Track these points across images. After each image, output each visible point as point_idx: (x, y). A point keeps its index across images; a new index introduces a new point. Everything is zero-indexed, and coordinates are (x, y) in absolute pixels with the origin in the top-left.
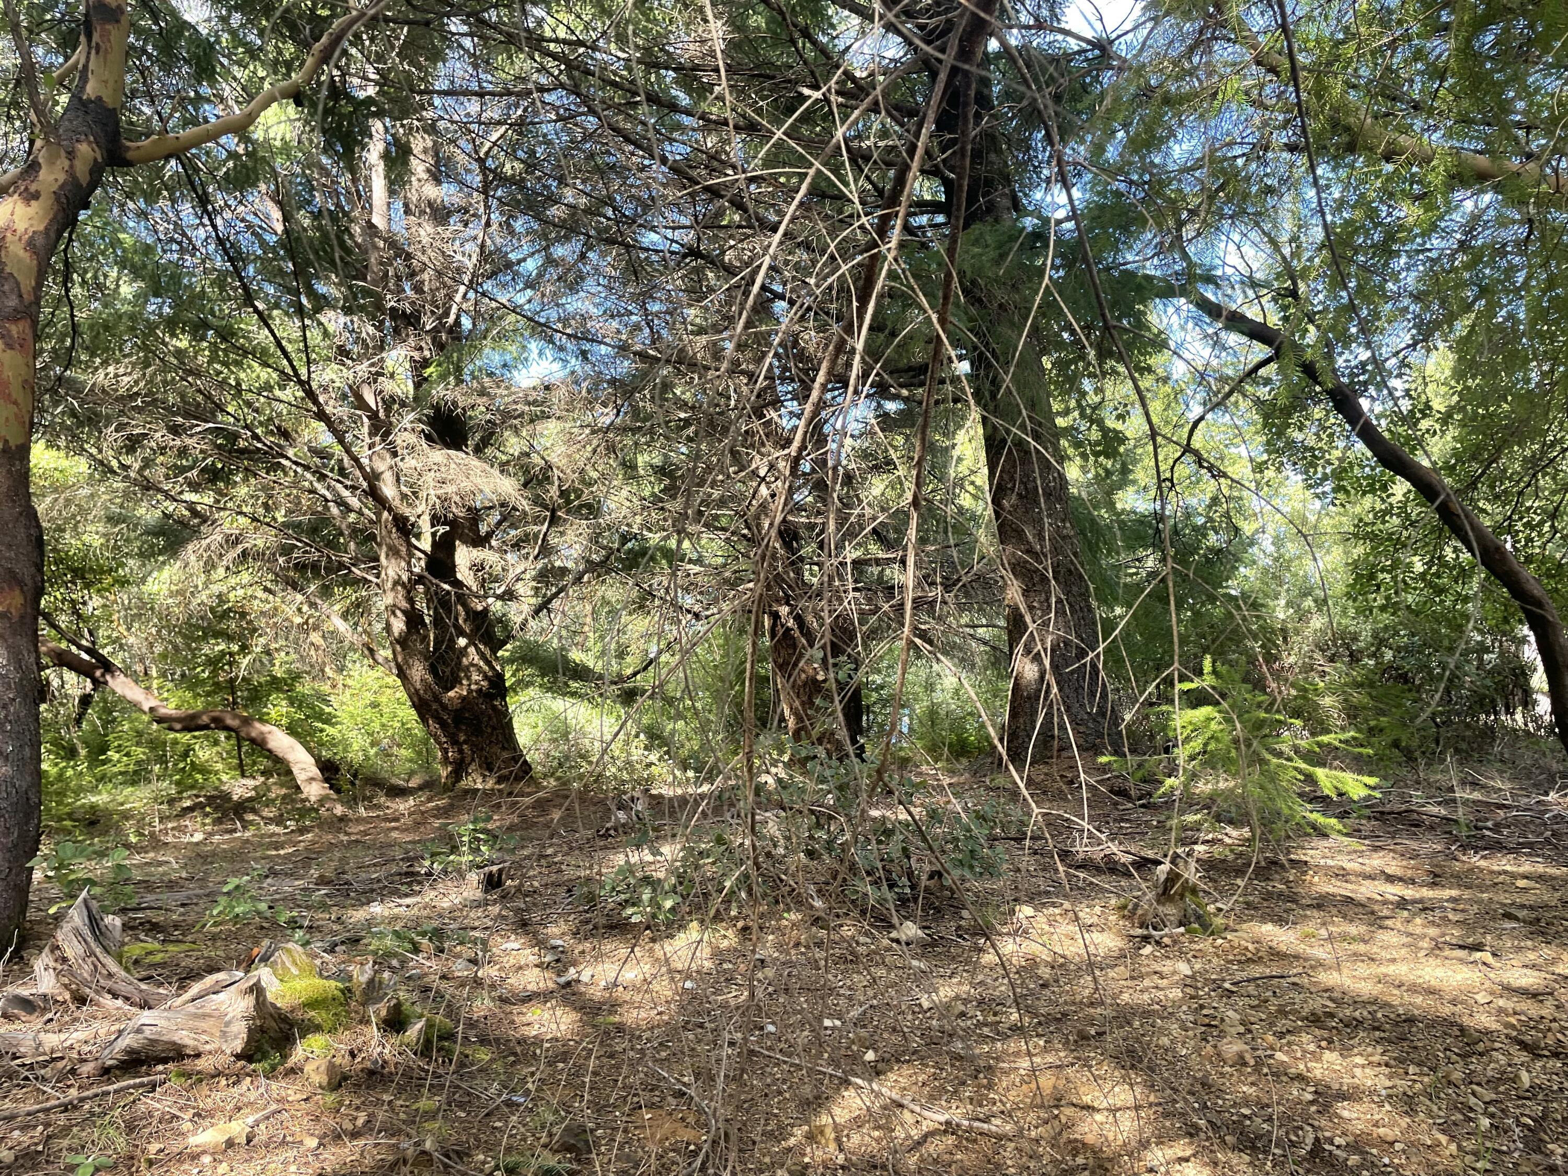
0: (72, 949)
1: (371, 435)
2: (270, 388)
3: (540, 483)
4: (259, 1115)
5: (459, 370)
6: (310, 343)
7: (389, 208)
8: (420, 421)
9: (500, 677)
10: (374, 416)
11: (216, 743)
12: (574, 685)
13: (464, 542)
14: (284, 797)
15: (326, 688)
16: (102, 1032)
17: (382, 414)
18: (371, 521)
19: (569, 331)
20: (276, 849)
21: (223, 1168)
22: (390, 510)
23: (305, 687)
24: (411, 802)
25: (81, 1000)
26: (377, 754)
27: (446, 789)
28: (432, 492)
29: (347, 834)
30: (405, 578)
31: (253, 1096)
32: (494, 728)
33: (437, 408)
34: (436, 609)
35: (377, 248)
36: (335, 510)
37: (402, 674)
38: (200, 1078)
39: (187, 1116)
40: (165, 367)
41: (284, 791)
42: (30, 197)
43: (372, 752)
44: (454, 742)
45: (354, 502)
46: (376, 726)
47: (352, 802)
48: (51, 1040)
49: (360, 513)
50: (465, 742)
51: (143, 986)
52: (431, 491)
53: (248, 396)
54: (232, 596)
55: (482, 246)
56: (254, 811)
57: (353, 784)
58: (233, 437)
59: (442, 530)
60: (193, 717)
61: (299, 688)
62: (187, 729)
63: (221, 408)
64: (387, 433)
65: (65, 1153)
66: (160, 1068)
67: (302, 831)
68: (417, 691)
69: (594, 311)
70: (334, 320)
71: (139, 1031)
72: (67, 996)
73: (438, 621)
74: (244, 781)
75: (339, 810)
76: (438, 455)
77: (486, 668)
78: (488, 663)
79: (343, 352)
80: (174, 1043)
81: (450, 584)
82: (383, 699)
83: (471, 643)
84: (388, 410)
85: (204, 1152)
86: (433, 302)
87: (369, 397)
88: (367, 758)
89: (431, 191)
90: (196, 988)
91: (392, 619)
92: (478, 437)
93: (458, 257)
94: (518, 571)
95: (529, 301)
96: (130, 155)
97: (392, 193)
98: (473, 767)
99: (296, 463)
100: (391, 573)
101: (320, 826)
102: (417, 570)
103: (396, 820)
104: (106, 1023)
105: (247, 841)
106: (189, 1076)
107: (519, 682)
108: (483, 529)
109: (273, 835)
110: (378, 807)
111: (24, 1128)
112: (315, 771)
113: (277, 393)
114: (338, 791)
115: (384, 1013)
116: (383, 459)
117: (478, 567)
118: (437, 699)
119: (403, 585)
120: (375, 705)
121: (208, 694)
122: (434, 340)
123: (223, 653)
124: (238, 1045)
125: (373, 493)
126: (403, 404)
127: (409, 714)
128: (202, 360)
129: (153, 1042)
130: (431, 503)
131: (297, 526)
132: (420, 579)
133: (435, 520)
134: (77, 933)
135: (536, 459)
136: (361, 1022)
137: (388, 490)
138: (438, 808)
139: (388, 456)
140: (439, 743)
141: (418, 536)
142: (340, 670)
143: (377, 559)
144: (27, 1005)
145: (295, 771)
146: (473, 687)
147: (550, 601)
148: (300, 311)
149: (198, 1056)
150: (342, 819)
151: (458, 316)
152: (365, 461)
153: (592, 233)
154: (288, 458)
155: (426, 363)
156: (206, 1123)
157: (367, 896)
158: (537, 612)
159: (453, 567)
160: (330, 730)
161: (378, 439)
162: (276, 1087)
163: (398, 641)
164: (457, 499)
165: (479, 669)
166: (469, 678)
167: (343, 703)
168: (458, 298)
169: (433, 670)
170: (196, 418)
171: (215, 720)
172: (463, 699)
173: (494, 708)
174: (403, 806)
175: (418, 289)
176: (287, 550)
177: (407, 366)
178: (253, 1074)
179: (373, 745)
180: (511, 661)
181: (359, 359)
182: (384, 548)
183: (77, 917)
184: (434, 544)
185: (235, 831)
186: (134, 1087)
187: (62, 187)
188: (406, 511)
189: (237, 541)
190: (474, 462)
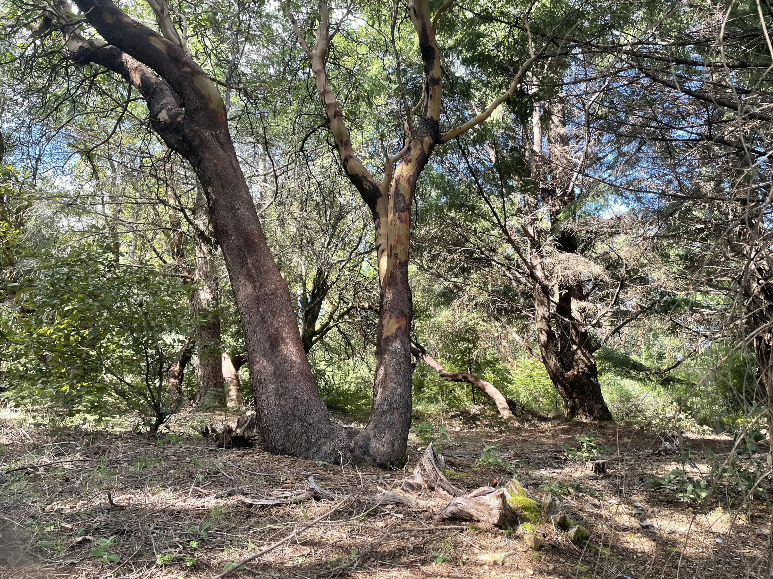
0: (428, 467)
1: (531, 248)
2: (488, 231)
3: (615, 267)
4: (506, 553)
5: (574, 213)
6: (506, 208)
7: (541, 142)
8: (555, 240)
9: (594, 366)
10: (532, 239)
11: (463, 388)
12: (633, 373)
13: (575, 298)
14: (492, 415)
15: (509, 366)
16: (440, 503)
17: (536, 238)
18: (531, 289)
19: (631, 188)
20: (491, 439)
21: (493, 573)
22: (540, 283)
23: (500, 366)
24: (550, 424)
25: (432, 489)
26: (532, 400)
27: (567, 420)
28: (560, 274)
29: (521, 436)
30: (546, 316)
31: (503, 544)
32: (591, 392)
33: (563, 233)
34: (561, 331)
35: (535, 161)
36: (514, 284)
37: (545, 362)
38: (481, 531)
39: (477, 546)
40: (448, 225)
41: (492, 413)
42: (408, 162)
43: (530, 398)
44: (571, 397)
45: (523, 280)
46: (532, 386)
47: (522, 421)
48: (422, 503)
49: (526, 285)
50: (576, 398)
51: (454, 487)
52: (559, 272)
53: (479, 234)
54: (470, 323)
55: (586, 153)
56: (479, 420)
57: (522, 413)
58: (472, 252)
59: (564, 292)
60: (456, 375)
61: (497, 366)
62: (453, 380)
63: (467, 240)
64: (539, 247)
65: (431, 551)
66: (464, 523)
67: (501, 432)
68: (552, 370)
69: (645, 176)
70: (517, 197)
71: (456, 505)
72: (426, 486)
73: (563, 337)
74: (476, 406)
75: (517, 424)
76: (564, 256)
77: (586, 361)
78: (588, 359)
79: (520, 211)
80: (469, 514)
81: (569, 318)
82: (535, 374)
83: (579, 348)
84: (539, 236)
85: (485, 564)
86: (561, 183)
87: (531, 231)
88: (528, 402)
89: (562, 131)
90: (475, 492)
91: (540, 335)
92: (582, 245)
93: (574, 159)
94: (603, 313)
95: (610, 176)
96: (443, 139)
97: (543, 134)
98: (580, 410)
99: (498, 263)
100: (540, 312)
101: (509, 430)
102: (552, 312)
103: (544, 432)
104: (441, 500)
105: (478, 434)
106: (476, 530)
107: (602, 370)
108: (585, 291)
109: (488, 432)
110: (534, 425)
111: (415, 537)
112: (506, 405)
113: (491, 232)
114: (516, 415)
115: (558, 519)
116: (536, 259)
117: (582, 310)
118: (562, 375)
119: (546, 319)
120: (531, 376)
121: (461, 366)
122: (561, 201)
123: (466, 348)
124: (495, 520)
125: (532, 275)
126: (546, 233)
127: (548, 382)
128: (462, 220)
129: (461, 511)
130: (559, 279)
131: (497, 292)
132: (554, 316)
133: (561, 287)
134: (430, 460)
135: (613, 255)
136: (547, 522)
137: (539, 273)
138: (563, 429)
139: (539, 258)
140: (563, 397)
141: (553, 296)
142: (515, 358)
143: (533, 306)
144: (411, 486)
145: (497, 403)
146: (580, 370)
147: (620, 327)
148: (502, 195)
149: (478, 521)
150: (518, 429)
151: (573, 188)
152: (528, 261)
153: (645, 136)
154: (495, 261)
155: (558, 212)
156: (484, 551)
157: (539, 465)
158: (613, 333)
159: (569, 310)
160: (511, 387)
161: (535, 250)
162: (512, 543)
163: (543, 346)
164: (572, 277)
165: (583, 361)
166: (578, 366)
167: (516, 374)
168: (573, 179)
169: (560, 360)
170: (458, 246)
171: (465, 377)
172: (575, 376)
173: (591, 381)
174: (547, 426)
175: (554, 178)
176: (494, 302)
177: (549, 214)
178: (502, 534)
179: (530, 395)
180: (598, 358)
181: (526, 214)
182: (537, 301)
183: (429, 453)
184: (560, 299)
185: (472, 428)
186: (455, 529)
187: (419, 156)
188: (547, 283)
189: (473, 299)
190: (581, 258)
